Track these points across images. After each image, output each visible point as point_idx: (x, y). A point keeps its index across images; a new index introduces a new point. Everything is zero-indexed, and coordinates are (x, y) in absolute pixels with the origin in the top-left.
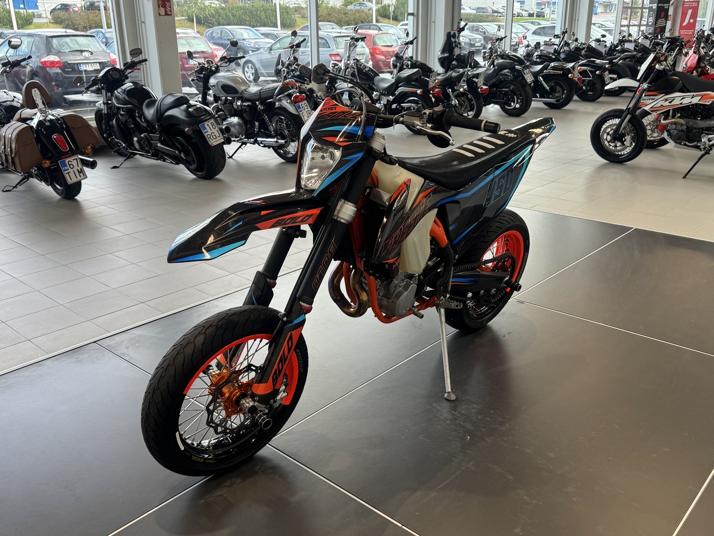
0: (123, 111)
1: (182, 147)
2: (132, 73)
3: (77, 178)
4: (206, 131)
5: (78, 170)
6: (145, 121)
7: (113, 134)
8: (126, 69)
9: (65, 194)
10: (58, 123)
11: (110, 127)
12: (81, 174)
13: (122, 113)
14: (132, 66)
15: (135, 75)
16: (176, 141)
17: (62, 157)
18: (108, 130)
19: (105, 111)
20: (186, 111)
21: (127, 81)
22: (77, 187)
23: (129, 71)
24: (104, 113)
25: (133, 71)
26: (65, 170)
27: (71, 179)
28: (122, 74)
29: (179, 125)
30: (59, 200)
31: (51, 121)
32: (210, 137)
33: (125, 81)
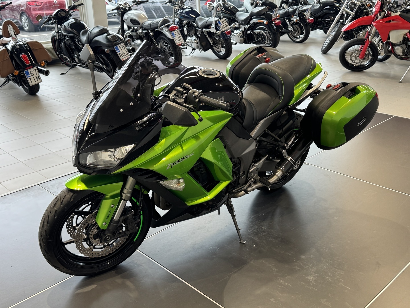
0: (68, 38)
1: (104, 61)
2: (74, 12)
3: (35, 82)
4: (119, 51)
5: (36, 77)
6: (81, 44)
7: (62, 52)
8: (70, 10)
9: (30, 92)
10: (24, 46)
11: (60, 48)
12: (39, 79)
13: (67, 39)
14: (73, 8)
15: (76, 14)
16: (100, 57)
17: (26, 69)
18: (59, 49)
19: (57, 37)
20: (106, 37)
21: (70, 18)
22: (36, 88)
23: (72, 11)
24: (56, 38)
25: (74, 11)
26: (28, 77)
27: (32, 82)
28: (67, 13)
29: (102, 47)
30: (27, 95)
31: (20, 45)
32: (121, 55)
33: (69, 18)
